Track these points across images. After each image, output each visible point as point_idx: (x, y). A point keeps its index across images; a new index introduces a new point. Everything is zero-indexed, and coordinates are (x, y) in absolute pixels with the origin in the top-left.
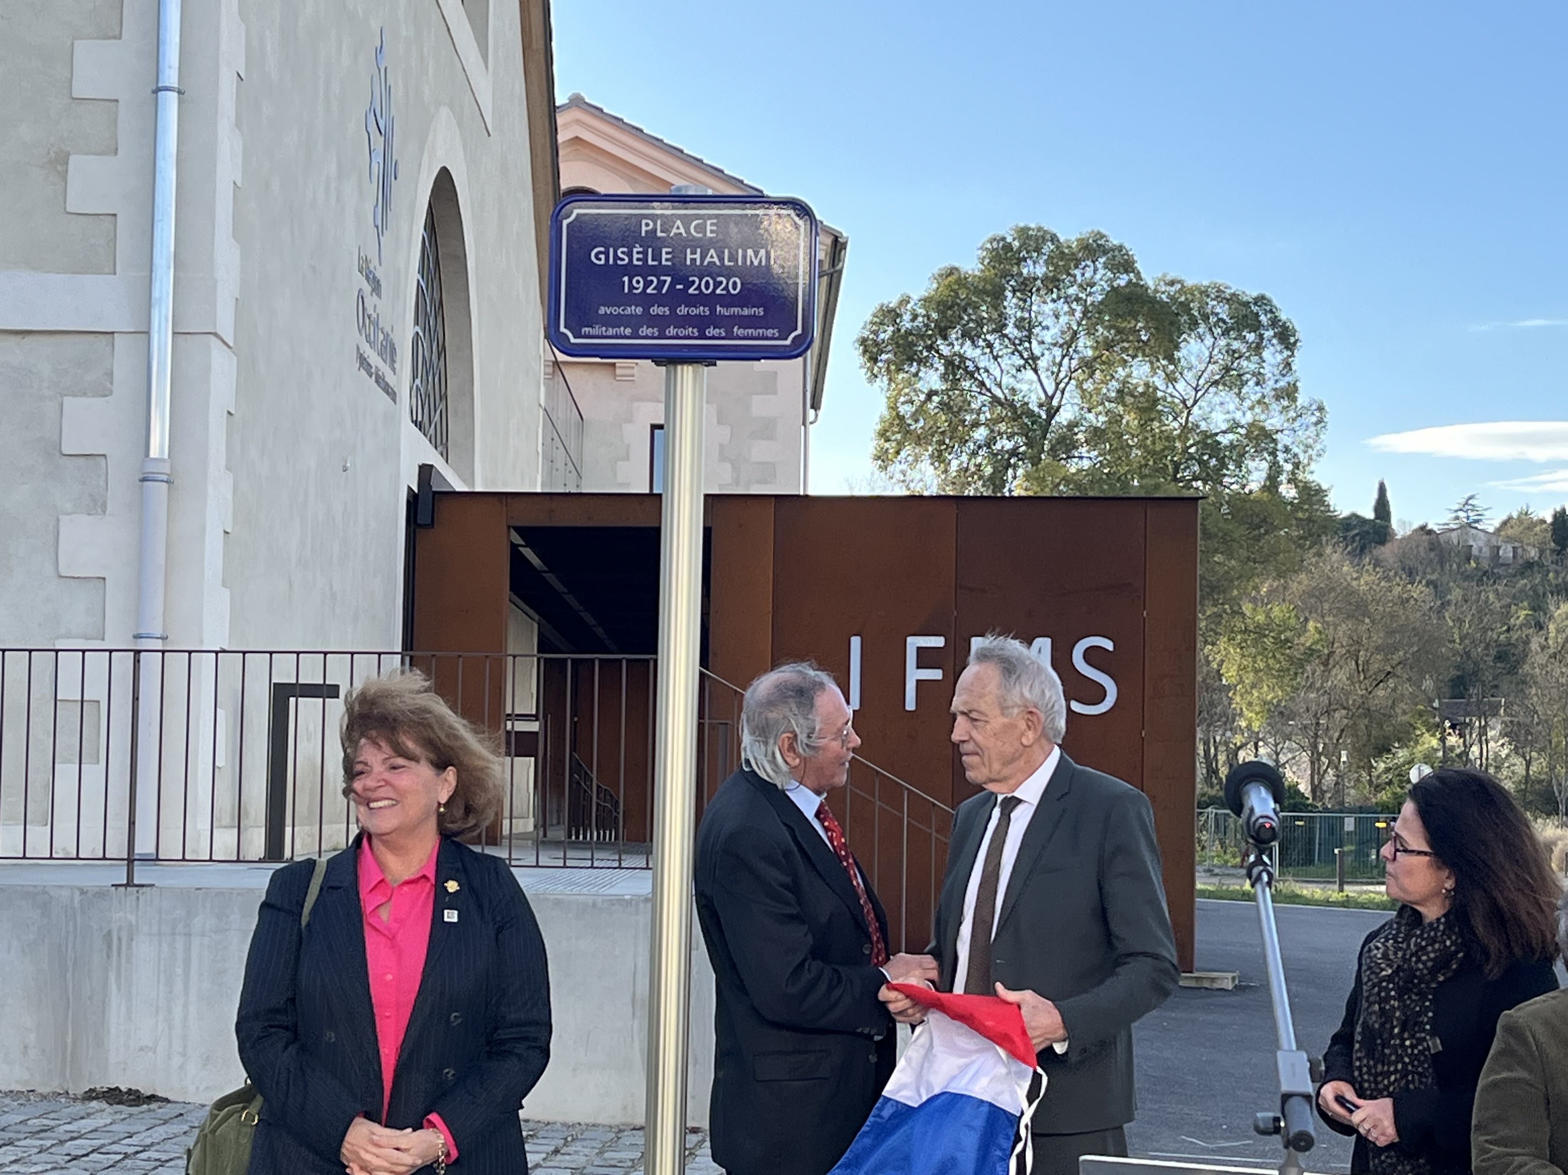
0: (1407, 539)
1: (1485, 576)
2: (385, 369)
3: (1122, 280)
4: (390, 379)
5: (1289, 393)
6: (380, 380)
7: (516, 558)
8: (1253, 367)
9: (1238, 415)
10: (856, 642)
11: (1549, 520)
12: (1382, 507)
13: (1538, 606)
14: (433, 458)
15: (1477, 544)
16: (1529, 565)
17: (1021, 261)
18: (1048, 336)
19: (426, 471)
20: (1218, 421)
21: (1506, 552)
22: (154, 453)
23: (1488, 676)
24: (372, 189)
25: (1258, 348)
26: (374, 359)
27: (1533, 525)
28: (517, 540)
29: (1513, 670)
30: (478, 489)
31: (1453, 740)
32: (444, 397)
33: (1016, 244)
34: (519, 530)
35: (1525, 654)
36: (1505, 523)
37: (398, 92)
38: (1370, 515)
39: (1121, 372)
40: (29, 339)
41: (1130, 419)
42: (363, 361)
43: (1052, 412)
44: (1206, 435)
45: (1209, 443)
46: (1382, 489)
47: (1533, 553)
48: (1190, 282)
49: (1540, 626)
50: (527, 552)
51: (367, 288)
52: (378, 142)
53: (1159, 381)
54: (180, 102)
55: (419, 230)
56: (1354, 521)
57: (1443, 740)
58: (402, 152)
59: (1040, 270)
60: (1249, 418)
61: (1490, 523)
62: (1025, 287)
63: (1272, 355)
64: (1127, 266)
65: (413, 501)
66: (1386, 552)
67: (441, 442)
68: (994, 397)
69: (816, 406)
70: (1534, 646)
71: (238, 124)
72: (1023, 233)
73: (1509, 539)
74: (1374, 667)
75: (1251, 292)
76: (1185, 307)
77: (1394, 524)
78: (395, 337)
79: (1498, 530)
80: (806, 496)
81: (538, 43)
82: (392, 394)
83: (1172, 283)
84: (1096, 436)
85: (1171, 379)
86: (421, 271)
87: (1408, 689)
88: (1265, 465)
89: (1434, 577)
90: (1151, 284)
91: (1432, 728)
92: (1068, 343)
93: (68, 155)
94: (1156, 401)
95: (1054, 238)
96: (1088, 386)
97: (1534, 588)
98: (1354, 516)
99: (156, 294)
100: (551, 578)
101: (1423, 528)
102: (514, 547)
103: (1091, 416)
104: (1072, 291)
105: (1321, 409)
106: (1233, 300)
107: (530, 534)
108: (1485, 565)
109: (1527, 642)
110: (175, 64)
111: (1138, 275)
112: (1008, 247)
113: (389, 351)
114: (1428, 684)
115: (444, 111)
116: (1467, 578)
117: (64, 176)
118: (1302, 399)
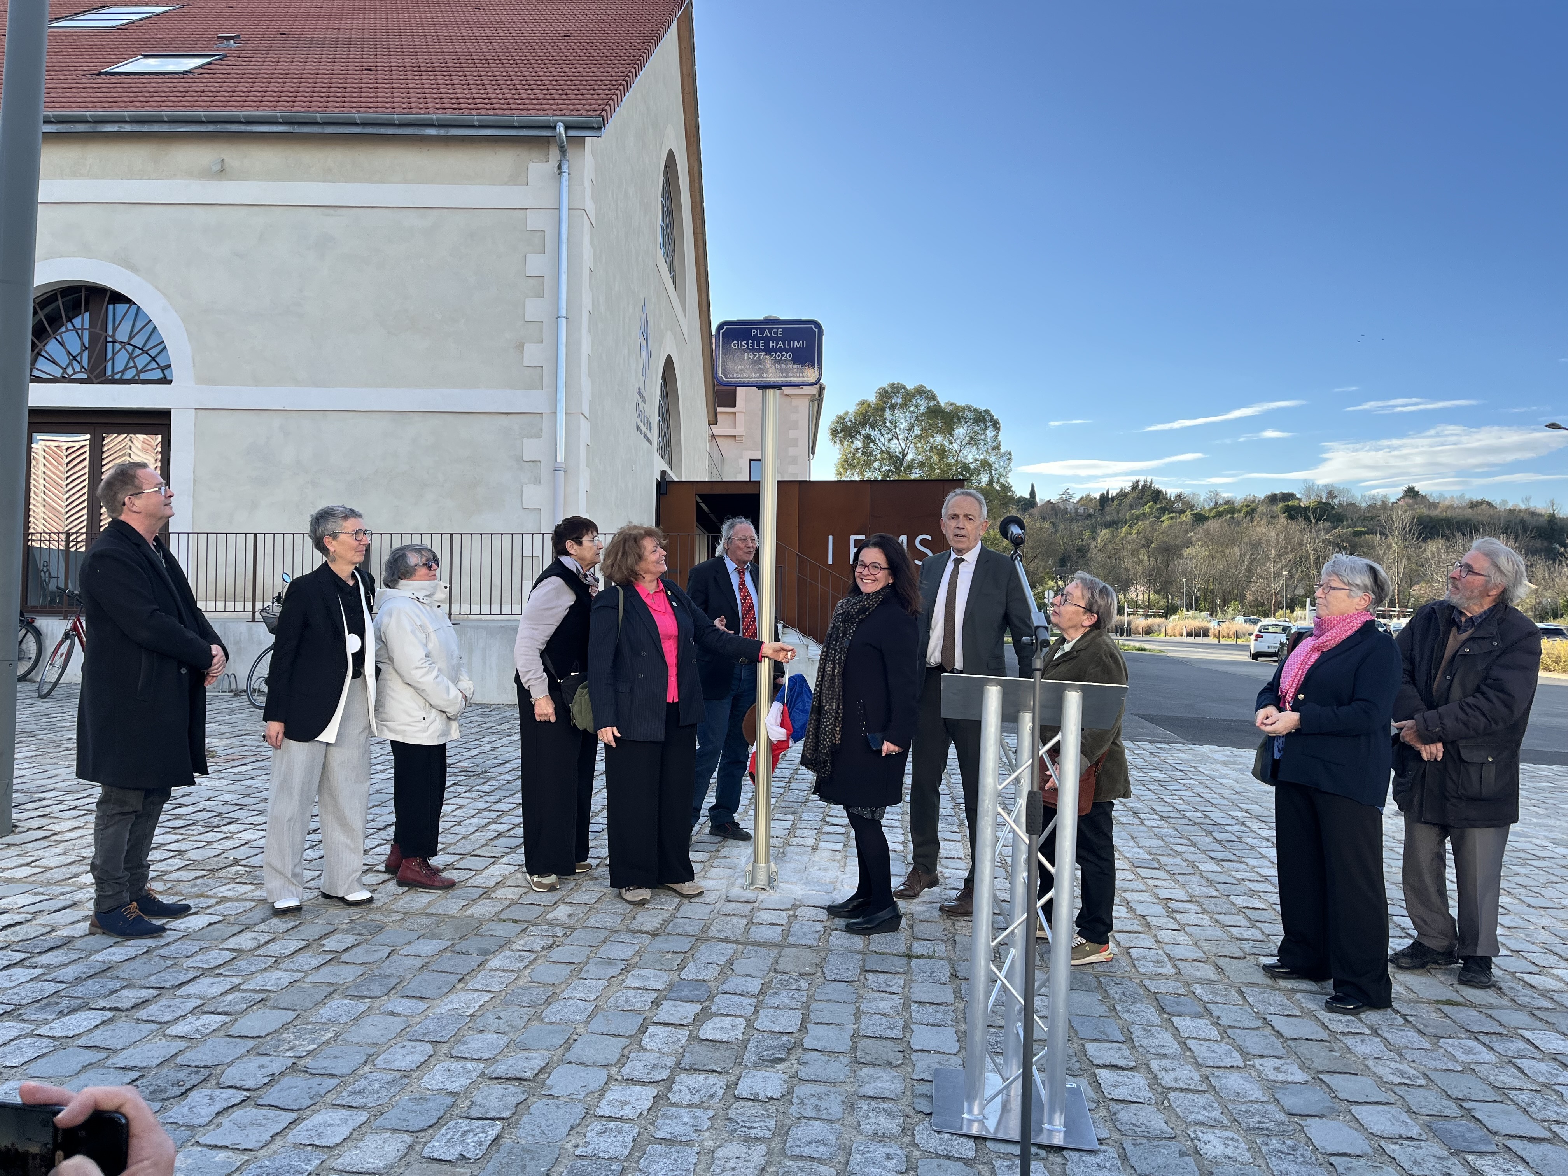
0: (1043, 506)
1: (1072, 520)
2: (647, 432)
3: (931, 404)
4: (649, 436)
5: (998, 447)
6: (645, 436)
7: (699, 508)
8: (983, 437)
9: (977, 456)
10: (831, 538)
11: (1098, 498)
12: (1033, 493)
13: (1094, 531)
14: (666, 468)
15: (1070, 507)
16: (1090, 516)
17: (891, 397)
18: (902, 426)
19: (663, 473)
20: (970, 459)
21: (1081, 510)
22: (559, 460)
23: (1074, 558)
24: (641, 361)
25: (985, 429)
26: (643, 428)
27: (1091, 500)
28: (700, 500)
29: (1083, 556)
30: (683, 480)
31: (1060, 583)
32: (670, 446)
33: (890, 390)
34: (700, 496)
35: (1089, 548)
36: (1080, 499)
37: (651, 324)
38: (1028, 496)
39: (932, 440)
40: (510, 416)
41: (935, 458)
42: (639, 428)
43: (905, 456)
44: (965, 464)
45: (966, 467)
46: (1033, 487)
47: (1092, 511)
48: (958, 404)
49: (1094, 539)
50: (703, 505)
51: (640, 400)
52: (644, 343)
53: (946, 443)
54: (567, 322)
55: (660, 380)
56: (1021, 499)
57: (1056, 583)
58: (653, 347)
59: (899, 401)
60: (982, 457)
61: (1075, 500)
62: (893, 407)
63: (990, 433)
64: (933, 398)
65: (659, 485)
66: (1035, 511)
67: (669, 463)
68: (882, 450)
69: (813, 453)
70: (1092, 546)
71: (590, 331)
72: (892, 386)
73: (1082, 505)
74: (1030, 555)
75: (983, 408)
76: (957, 413)
77: (1038, 500)
78: (651, 420)
79: (1078, 502)
80: (810, 481)
81: (705, 308)
82: (648, 440)
83: (951, 405)
84: (922, 465)
85: (951, 443)
86: (661, 396)
87: (1042, 563)
88: (987, 476)
89: (1053, 520)
90: (942, 404)
91: (1051, 579)
92: (910, 428)
93: (523, 344)
94: (945, 451)
95: (904, 387)
96: (919, 445)
97: (1092, 525)
98: (1021, 497)
99: (558, 398)
100: (712, 516)
101: (1049, 501)
102: (698, 503)
103: (919, 457)
104: (912, 409)
105: (1010, 454)
106: (975, 411)
107: (704, 498)
108: (1073, 515)
109: (1089, 545)
110: (565, 306)
111: (938, 402)
112: (886, 392)
113: (649, 426)
114: (1050, 561)
115: (669, 333)
116: (1065, 520)
117: (522, 352)
118: (1003, 450)
